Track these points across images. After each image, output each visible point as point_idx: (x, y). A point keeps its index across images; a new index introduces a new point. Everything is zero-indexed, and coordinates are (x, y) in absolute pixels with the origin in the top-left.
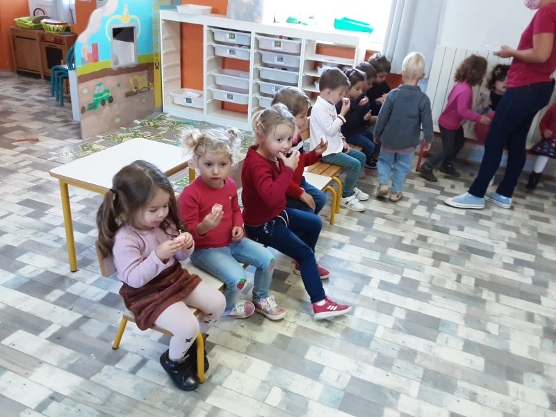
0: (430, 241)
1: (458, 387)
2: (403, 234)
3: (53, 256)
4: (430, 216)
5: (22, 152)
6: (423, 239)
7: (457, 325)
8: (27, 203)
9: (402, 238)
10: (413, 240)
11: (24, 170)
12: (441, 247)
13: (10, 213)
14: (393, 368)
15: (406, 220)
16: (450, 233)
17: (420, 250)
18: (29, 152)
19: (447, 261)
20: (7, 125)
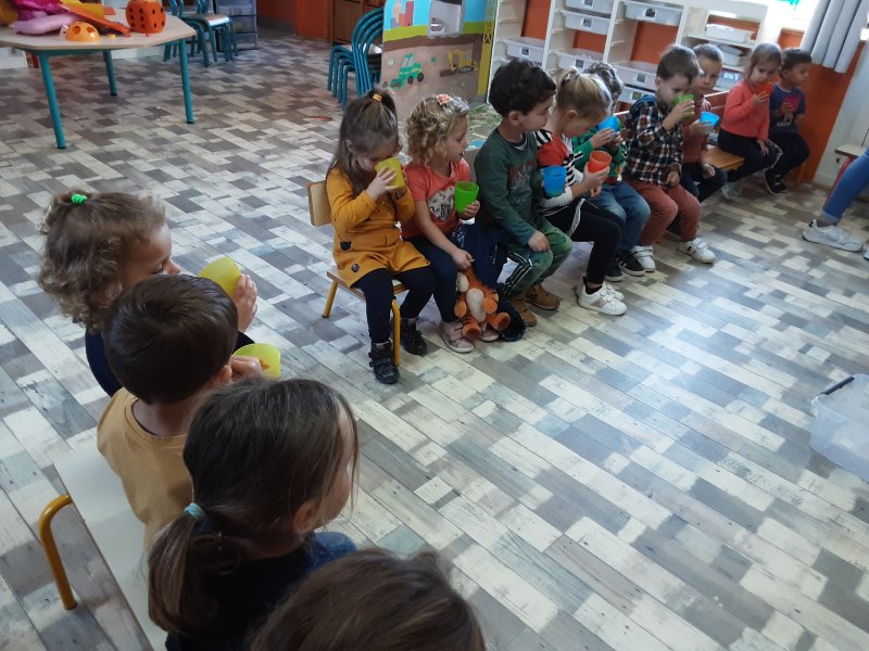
0: (788, 300)
1: (726, 458)
2: (750, 285)
3: (305, 234)
4: (808, 271)
5: (310, 129)
6: (780, 295)
7: (768, 397)
8: (298, 180)
9: (747, 289)
10: (761, 295)
11: (306, 148)
12: (803, 310)
13: (279, 187)
14: (648, 419)
15: (766, 270)
16: (828, 296)
17: (767, 307)
18: (318, 130)
19: (801, 327)
20: (304, 100)
